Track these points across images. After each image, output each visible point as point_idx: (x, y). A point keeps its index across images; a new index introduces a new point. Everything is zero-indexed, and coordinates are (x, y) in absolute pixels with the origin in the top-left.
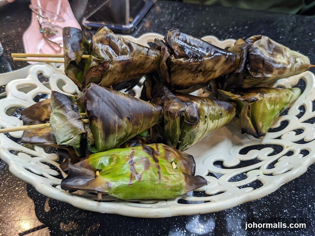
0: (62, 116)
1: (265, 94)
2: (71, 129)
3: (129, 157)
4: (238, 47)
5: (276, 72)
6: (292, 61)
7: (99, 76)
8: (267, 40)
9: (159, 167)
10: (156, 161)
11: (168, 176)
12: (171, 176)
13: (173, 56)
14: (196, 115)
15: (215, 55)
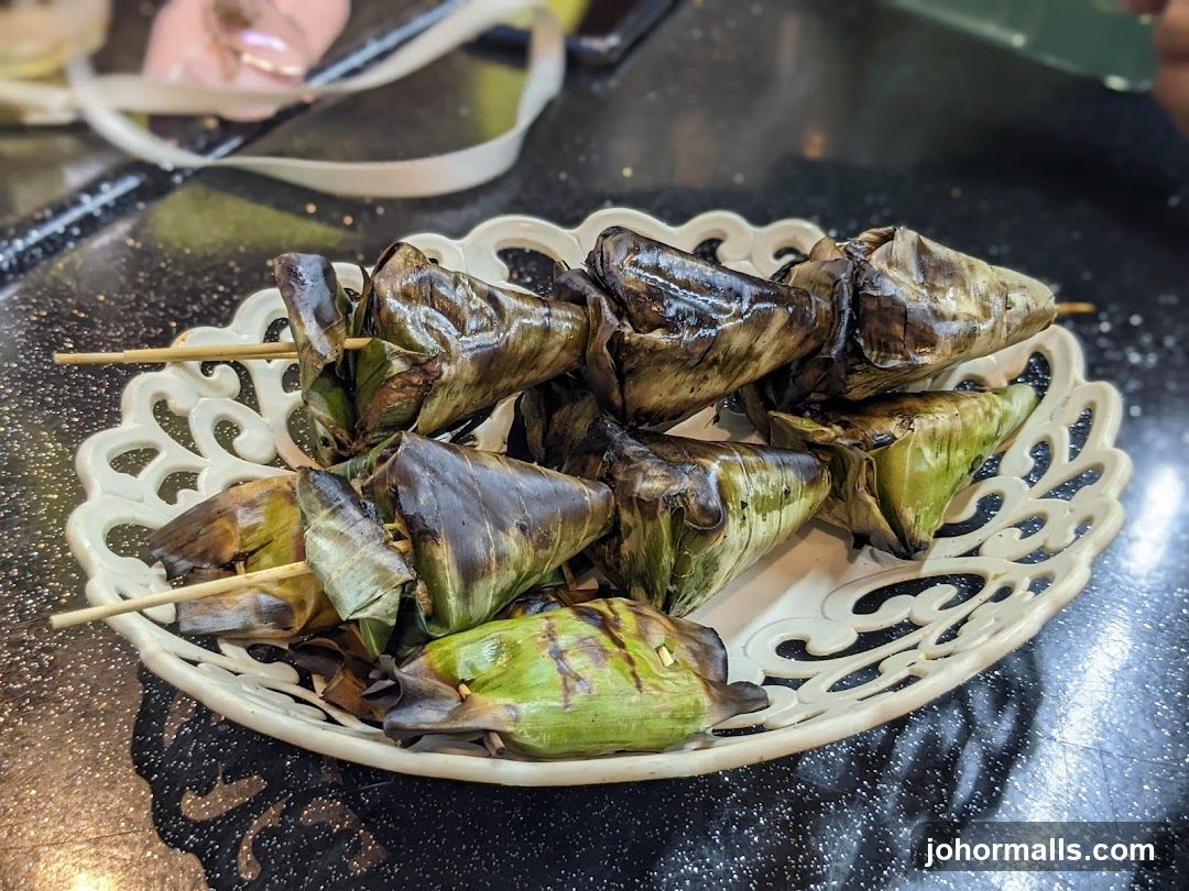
0: (341, 538)
1: (915, 420)
2: (373, 573)
3: (544, 637)
4: (824, 268)
5: (945, 348)
6: (997, 304)
7: (409, 403)
8: (913, 244)
9: (630, 661)
10: (621, 645)
11: (659, 683)
12: (667, 682)
13: (626, 323)
14: (715, 503)
15: (755, 307)
